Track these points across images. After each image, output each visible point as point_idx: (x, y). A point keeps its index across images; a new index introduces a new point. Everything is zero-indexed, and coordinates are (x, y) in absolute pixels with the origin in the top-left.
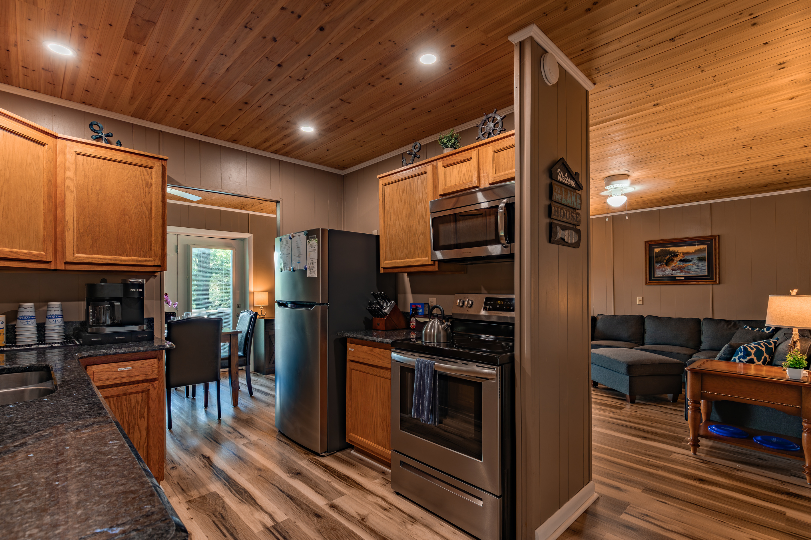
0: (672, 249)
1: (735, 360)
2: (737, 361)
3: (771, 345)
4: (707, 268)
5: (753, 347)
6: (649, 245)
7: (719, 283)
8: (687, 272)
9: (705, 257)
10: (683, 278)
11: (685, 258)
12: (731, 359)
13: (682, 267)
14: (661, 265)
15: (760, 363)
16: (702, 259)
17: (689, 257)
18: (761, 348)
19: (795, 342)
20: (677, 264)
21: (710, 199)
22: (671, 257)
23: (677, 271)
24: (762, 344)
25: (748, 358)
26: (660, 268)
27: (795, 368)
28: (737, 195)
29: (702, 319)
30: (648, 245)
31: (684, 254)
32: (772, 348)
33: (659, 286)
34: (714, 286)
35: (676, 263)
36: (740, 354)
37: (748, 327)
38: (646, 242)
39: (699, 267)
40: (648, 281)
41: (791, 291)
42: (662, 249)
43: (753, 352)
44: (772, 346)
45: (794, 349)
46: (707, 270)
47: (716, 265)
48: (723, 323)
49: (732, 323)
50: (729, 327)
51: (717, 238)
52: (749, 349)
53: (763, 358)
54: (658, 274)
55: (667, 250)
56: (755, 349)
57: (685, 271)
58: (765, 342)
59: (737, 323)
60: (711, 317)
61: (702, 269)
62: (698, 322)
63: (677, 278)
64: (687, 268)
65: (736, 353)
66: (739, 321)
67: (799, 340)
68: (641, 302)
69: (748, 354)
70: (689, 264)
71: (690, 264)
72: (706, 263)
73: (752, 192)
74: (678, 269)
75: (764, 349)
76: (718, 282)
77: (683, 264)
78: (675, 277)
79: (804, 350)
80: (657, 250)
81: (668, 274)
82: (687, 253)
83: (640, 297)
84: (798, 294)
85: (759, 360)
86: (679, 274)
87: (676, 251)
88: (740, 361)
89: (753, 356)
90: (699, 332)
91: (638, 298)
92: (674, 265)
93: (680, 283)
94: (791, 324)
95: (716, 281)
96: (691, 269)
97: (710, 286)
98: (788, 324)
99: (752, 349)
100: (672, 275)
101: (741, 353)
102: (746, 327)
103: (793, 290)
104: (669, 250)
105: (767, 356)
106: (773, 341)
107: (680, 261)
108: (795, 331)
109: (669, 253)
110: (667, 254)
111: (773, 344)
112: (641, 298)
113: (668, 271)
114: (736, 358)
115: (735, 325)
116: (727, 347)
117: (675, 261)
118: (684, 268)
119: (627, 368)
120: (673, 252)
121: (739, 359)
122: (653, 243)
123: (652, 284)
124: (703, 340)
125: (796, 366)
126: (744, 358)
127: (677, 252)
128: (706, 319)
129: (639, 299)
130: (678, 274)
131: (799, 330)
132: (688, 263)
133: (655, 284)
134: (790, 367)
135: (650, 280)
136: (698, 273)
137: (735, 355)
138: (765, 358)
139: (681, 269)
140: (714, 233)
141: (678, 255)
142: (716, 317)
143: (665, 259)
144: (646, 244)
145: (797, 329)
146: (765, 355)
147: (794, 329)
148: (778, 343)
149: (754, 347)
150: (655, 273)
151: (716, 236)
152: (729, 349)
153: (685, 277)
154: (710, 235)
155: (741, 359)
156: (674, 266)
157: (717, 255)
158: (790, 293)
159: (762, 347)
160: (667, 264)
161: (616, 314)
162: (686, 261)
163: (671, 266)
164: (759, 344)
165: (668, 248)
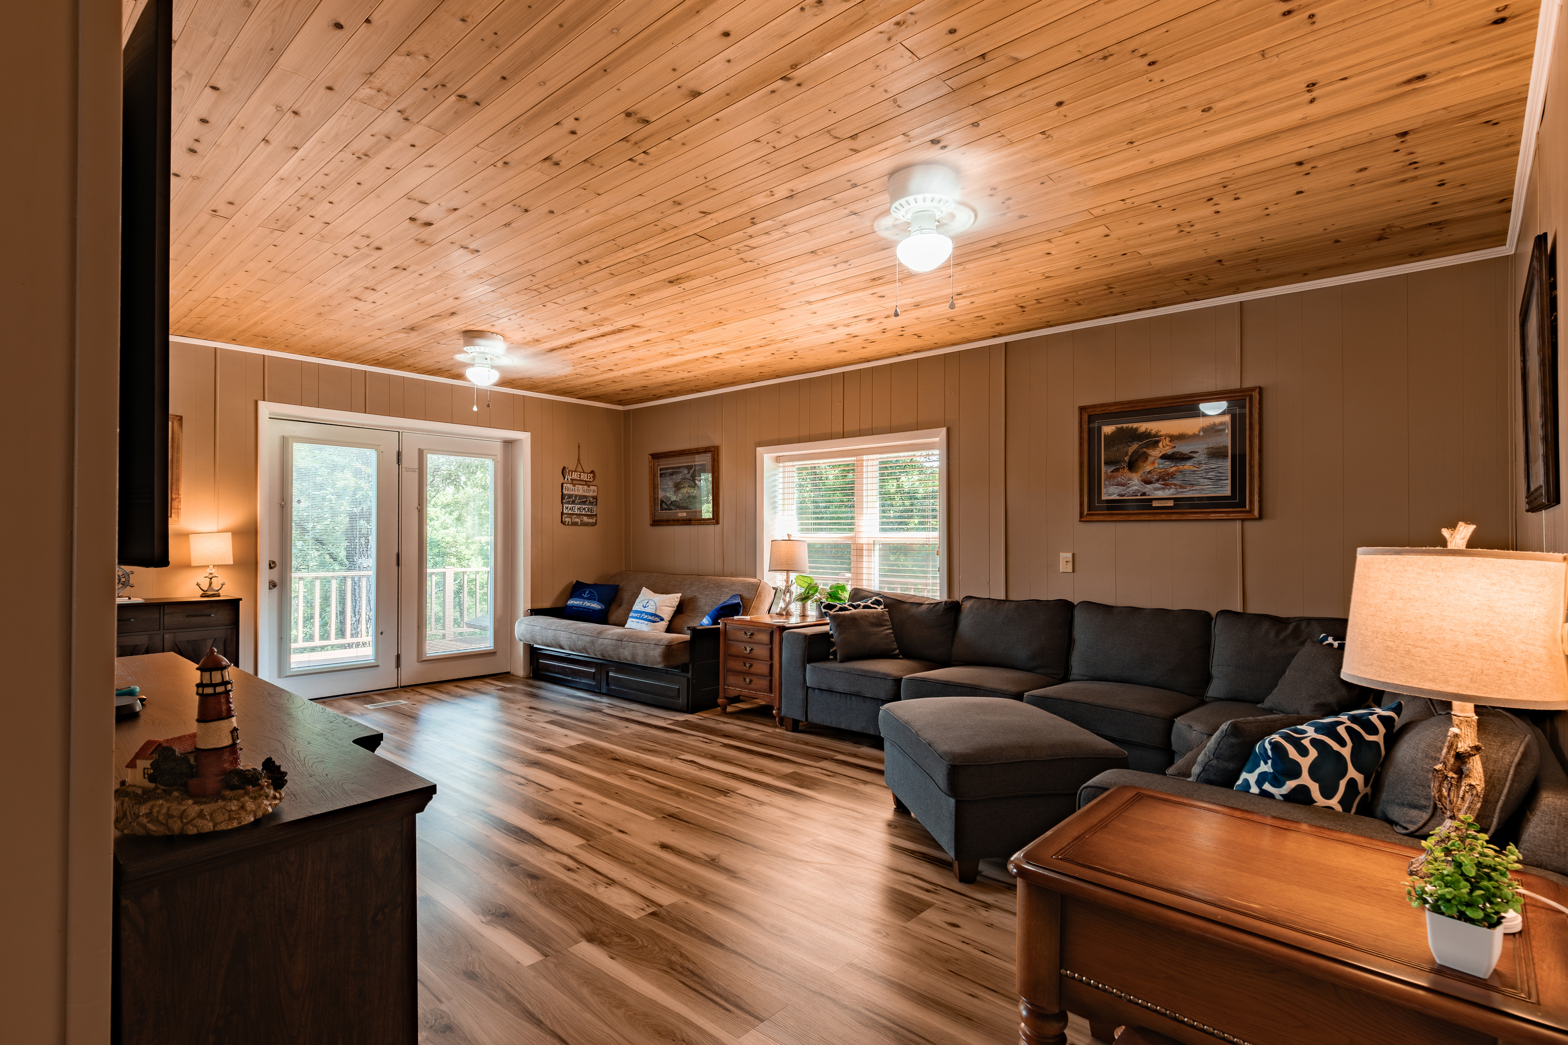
0: (1144, 427)
1: (1247, 784)
2: (1255, 790)
3: (1374, 731)
4: (1230, 477)
5: (1306, 742)
6: (1089, 416)
7: (1261, 517)
8: (1181, 487)
9: (1226, 447)
10: (1171, 503)
11: (1175, 450)
12: (1238, 778)
13: (1168, 474)
14: (1117, 470)
15: (1334, 802)
16: (1216, 454)
17: (1184, 448)
18: (1335, 746)
19: (1461, 758)
20: (1156, 465)
21: (1236, 288)
22: (1141, 447)
23: (1157, 485)
24: (1341, 730)
25: (1291, 784)
26: (1114, 477)
27: (1462, 917)
28: (1305, 276)
29: (1213, 613)
30: (1085, 417)
31: (1173, 438)
32: (1377, 743)
33: (1112, 525)
34: (1248, 525)
35: (1154, 463)
36: (1265, 767)
37: (1330, 640)
38: (1082, 409)
39: (1211, 475)
40: (1086, 512)
41: (1445, 532)
42: (1119, 426)
43: (1305, 763)
44: (1379, 738)
45: (1458, 787)
46: (1229, 482)
47: (1251, 467)
48: (1266, 625)
49: (1291, 627)
50: (1282, 636)
51: (1256, 395)
52: (1293, 753)
53: (1343, 784)
54: (1110, 492)
55: (1132, 428)
56: (1313, 753)
57: (1175, 485)
58: (1354, 719)
59: (1304, 625)
60: (1239, 609)
61: (1217, 480)
62: (1204, 619)
63: (1155, 504)
64: (1179, 476)
65: (1252, 758)
66: (1309, 620)
67: (1477, 749)
68: (1070, 565)
69: (1287, 769)
70: (1186, 467)
71: (1188, 466)
72: (1228, 463)
73: (1344, 264)
74: (1157, 480)
75: (1346, 752)
76: (1256, 513)
77: (1171, 467)
78: (1151, 500)
79: (1496, 775)
80: (1108, 429)
81: (1135, 494)
82: (1181, 437)
83: (1068, 552)
84: (1474, 543)
85: (1328, 793)
86: (1160, 494)
87: (1153, 432)
88: (1264, 794)
89: (1305, 779)
90: (1206, 647)
91: (1062, 555)
92: (1149, 468)
93: (1163, 517)
94: (1447, 682)
95: (1251, 511)
96: (1191, 478)
97: (1238, 524)
98: (1433, 680)
99: (1303, 752)
100: (1144, 494)
101: (1266, 763)
102: (1325, 638)
103: (1453, 526)
104: (1136, 429)
105: (1359, 778)
106: (1381, 718)
107: (1165, 457)
108: (1464, 711)
109: (1134, 436)
110: (1132, 441)
111: (1382, 730)
112: (1069, 555)
113: (1136, 483)
114: (1252, 778)
115: (1297, 632)
116: (1226, 735)
117: (1151, 459)
118: (1172, 476)
119: (948, 774)
120: (1147, 435)
121: (1259, 783)
122: (1098, 411)
123: (1095, 518)
124: (1215, 671)
125: (1469, 913)
126: (1278, 783)
127: (1156, 435)
128: (1225, 613)
129: (1066, 556)
130: (1158, 492)
131: (1479, 710)
132: (1183, 463)
133: (1101, 518)
134: (1436, 909)
135: (1089, 509)
136: (1207, 489)
137: (1247, 767)
138: (1352, 782)
139: (1165, 479)
140: (1248, 384)
141: (1158, 442)
142: (1252, 609)
143: (1127, 454)
144: (1081, 414)
145: (1471, 706)
146: (1352, 773)
147: (1456, 704)
148: (1399, 722)
149: (1314, 742)
150: (1104, 491)
151: (1253, 389)
152: (1233, 740)
153: (1175, 499)
154: (1238, 386)
155: (1267, 787)
156: (1149, 472)
157: (1256, 441)
158: (1443, 543)
159: (1342, 743)
160: (1132, 466)
161: (1011, 598)
162: (1177, 458)
163: (1141, 472)
164: (1331, 731)
165: (1135, 425)
